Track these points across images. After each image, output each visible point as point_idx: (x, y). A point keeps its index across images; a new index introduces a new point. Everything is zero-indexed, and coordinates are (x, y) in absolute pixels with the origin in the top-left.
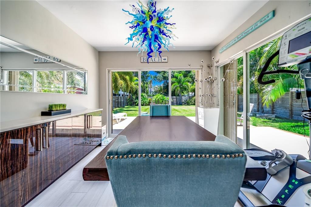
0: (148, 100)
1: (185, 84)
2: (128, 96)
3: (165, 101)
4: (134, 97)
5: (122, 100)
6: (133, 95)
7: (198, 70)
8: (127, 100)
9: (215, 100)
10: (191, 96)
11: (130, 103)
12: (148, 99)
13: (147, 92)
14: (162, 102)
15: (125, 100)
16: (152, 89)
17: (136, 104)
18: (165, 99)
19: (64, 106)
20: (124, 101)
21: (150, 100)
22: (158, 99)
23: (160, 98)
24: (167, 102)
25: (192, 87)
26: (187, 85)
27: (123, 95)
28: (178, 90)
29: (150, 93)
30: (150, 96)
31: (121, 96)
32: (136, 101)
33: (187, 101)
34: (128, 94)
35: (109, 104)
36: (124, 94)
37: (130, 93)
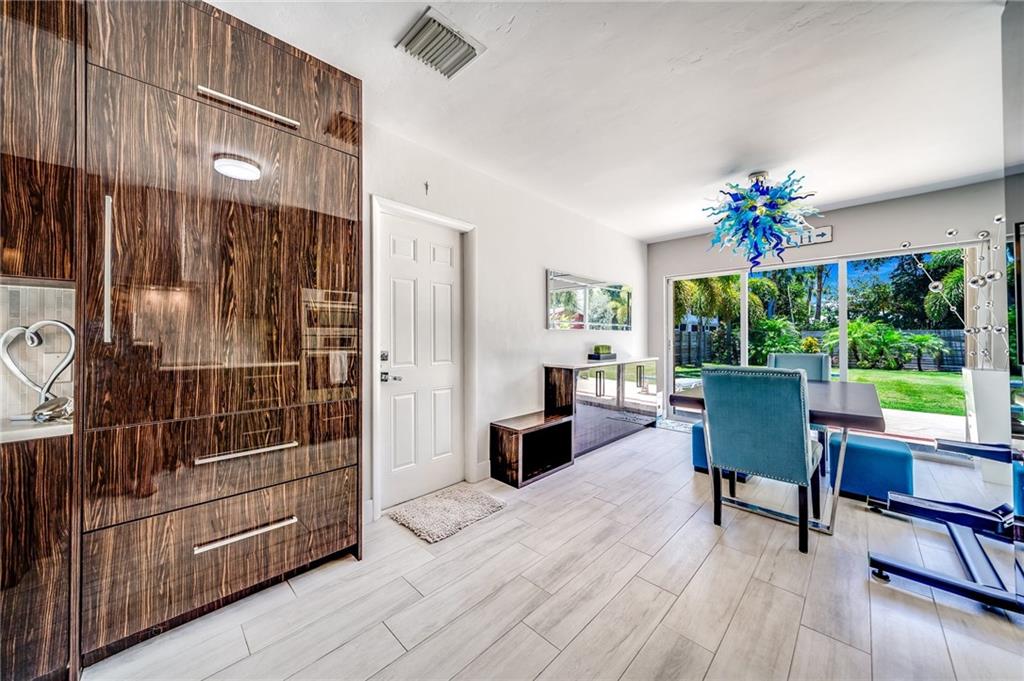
0: (799, 343)
2: (715, 328)
3: (900, 349)
5: (694, 344)
7: (971, 246)
8: (710, 343)
11: (722, 353)
12: (803, 341)
13: (799, 313)
15: (702, 343)
18: (893, 341)
19: (609, 348)
20: (699, 348)
21: (810, 346)
23: (867, 337)
27: (694, 328)
29: (818, 317)
30: (817, 329)
31: (689, 329)
34: (715, 322)
35: (668, 349)
36: (700, 323)
37: (720, 319)
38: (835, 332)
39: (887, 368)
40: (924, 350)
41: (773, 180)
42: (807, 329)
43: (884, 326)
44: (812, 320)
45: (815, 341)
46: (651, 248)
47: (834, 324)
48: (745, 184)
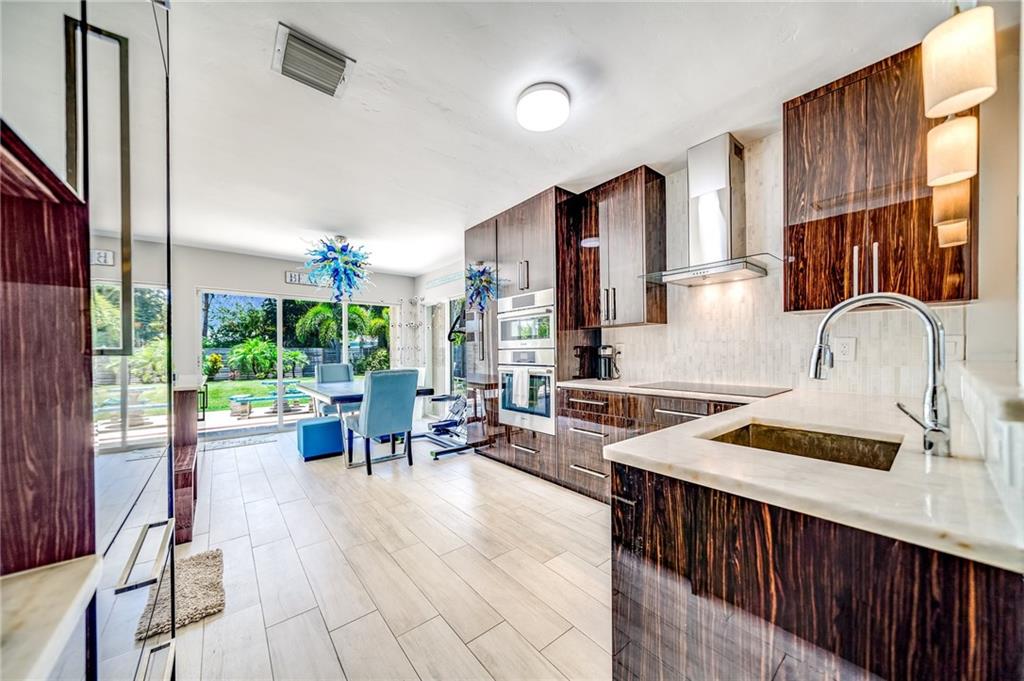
1: (355, 313)
9: (420, 355)
10: (370, 346)
12: (208, 358)
21: (215, 362)
22: (254, 359)
23: (263, 353)
25: (373, 322)
26: (359, 316)
28: (327, 329)
33: (358, 363)
40: (297, 363)
45: (219, 357)
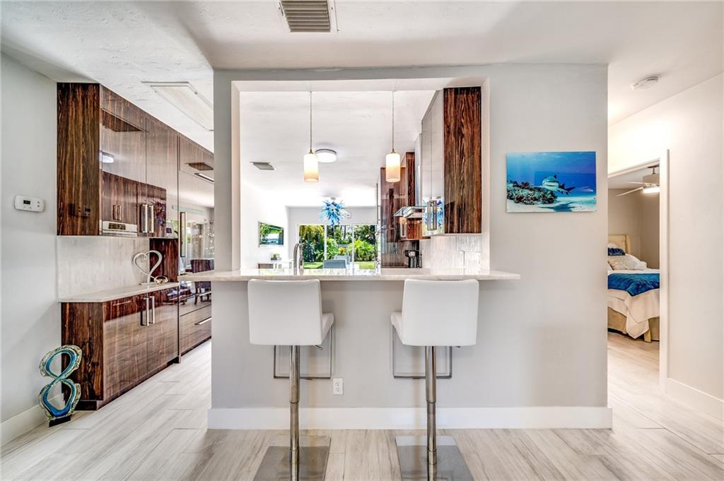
0: (337, 251)
4: (313, 246)
6: (311, 242)
12: (340, 249)
13: (337, 235)
14: (365, 254)
16: (347, 229)
17: (317, 258)
24: (373, 255)
29: (345, 237)
30: (344, 243)
32: (315, 253)
38: (351, 245)
39: (367, 261)
41: (337, 202)
42: (340, 243)
43: (366, 243)
44: (342, 238)
45: (343, 249)
46: (290, 210)
47: (350, 241)
48: (331, 201)
